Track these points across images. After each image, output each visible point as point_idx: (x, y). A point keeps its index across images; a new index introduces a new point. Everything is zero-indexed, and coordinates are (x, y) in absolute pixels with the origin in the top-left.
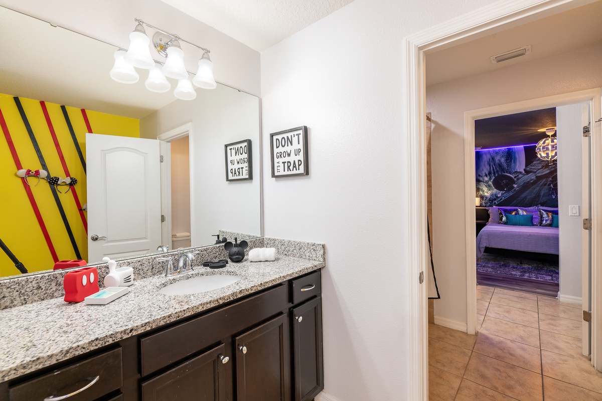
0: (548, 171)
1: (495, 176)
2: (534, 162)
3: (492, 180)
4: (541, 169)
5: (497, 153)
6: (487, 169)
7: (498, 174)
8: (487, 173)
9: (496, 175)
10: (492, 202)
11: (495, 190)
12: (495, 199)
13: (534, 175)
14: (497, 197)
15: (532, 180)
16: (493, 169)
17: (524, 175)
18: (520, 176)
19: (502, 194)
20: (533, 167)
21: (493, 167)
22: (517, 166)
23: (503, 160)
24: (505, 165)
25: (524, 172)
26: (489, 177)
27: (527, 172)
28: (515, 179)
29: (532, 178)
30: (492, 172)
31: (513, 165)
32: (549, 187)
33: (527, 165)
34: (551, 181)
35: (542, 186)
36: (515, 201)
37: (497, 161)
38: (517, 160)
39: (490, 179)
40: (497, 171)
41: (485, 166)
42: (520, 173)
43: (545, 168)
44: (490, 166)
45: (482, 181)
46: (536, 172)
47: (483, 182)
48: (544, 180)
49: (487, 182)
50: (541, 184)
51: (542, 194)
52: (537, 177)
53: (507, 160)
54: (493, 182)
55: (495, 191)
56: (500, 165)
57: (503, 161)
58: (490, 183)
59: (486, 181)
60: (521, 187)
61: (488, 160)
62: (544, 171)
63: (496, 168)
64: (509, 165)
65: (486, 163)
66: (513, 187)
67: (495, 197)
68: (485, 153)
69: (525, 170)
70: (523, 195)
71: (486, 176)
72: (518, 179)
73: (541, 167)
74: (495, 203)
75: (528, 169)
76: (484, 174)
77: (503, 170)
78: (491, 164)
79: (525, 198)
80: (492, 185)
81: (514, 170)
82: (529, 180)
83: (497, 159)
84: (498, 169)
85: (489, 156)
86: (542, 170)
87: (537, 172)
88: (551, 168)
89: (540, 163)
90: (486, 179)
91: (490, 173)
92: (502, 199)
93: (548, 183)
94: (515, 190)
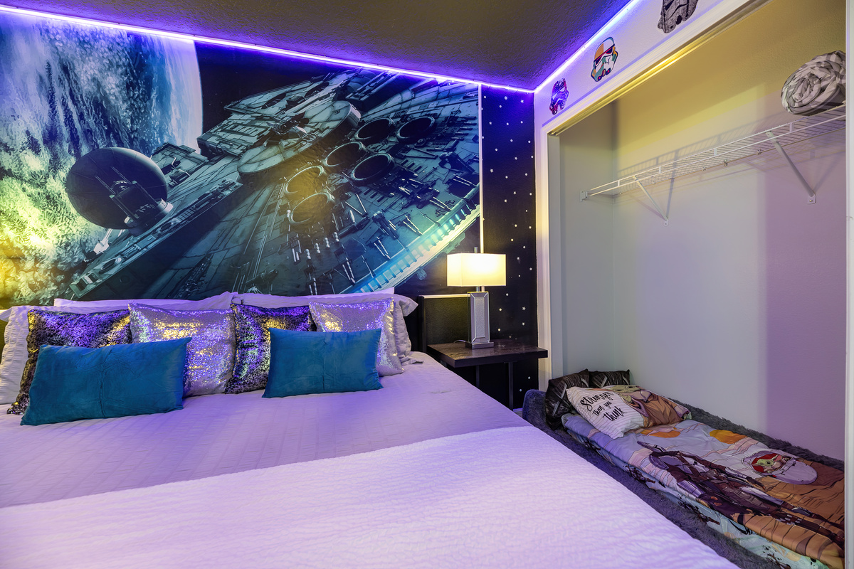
0: (277, 160)
1: (77, 155)
2: (234, 116)
3: (63, 174)
4: (254, 146)
5: (86, 42)
6: (37, 117)
7: (94, 147)
8: (38, 136)
9: (85, 150)
10: (68, 279)
11: (81, 221)
12: (82, 267)
13: (233, 167)
14: (92, 256)
15: (227, 187)
16: (69, 120)
17: (201, 164)
18: (186, 165)
19: (114, 243)
20: (230, 137)
21: (67, 110)
22: (173, 122)
23: (112, 84)
24: (123, 110)
25: (198, 151)
26: (46, 155)
27: (211, 153)
28: (167, 179)
29: (229, 179)
30: (65, 131)
31: (155, 113)
32: (283, 217)
33: (207, 126)
34: (286, 196)
35: (259, 212)
36: (169, 274)
37: (86, 86)
38: (173, 97)
39: (55, 165)
40: (88, 132)
41: (25, 96)
42: (186, 152)
43: (269, 145)
44: (52, 102)
45: (9, 173)
46: (239, 157)
47: (20, 178)
48: (267, 192)
49: (37, 180)
50: (259, 204)
51: (261, 245)
52: (244, 177)
53: (129, 86)
54: (67, 184)
55: (80, 226)
56: (100, 106)
57: (116, 90)
58: (56, 185)
59: (34, 175)
60: (189, 213)
61: (44, 73)
62: (265, 155)
63: (81, 117)
64: (139, 113)
65: (32, 86)
66: (159, 214)
67: (80, 256)
68: (26, 29)
69: (202, 143)
70: (199, 249)
71: (34, 146)
72: (178, 179)
73: (254, 140)
74: (82, 285)
75: (213, 140)
76: (22, 139)
77: (113, 130)
78: (59, 92)
79: (206, 258)
80: (65, 198)
81: (161, 135)
82: (216, 186)
83: (87, 71)
84: (91, 121)
85: (43, 52)
86: (258, 150)
87: (245, 158)
88: (287, 148)
89: (251, 124)
90: (35, 163)
91: (51, 137)
92: (111, 265)
93: (280, 203)
94: (167, 225)
